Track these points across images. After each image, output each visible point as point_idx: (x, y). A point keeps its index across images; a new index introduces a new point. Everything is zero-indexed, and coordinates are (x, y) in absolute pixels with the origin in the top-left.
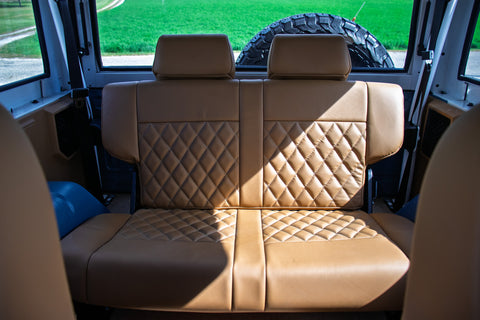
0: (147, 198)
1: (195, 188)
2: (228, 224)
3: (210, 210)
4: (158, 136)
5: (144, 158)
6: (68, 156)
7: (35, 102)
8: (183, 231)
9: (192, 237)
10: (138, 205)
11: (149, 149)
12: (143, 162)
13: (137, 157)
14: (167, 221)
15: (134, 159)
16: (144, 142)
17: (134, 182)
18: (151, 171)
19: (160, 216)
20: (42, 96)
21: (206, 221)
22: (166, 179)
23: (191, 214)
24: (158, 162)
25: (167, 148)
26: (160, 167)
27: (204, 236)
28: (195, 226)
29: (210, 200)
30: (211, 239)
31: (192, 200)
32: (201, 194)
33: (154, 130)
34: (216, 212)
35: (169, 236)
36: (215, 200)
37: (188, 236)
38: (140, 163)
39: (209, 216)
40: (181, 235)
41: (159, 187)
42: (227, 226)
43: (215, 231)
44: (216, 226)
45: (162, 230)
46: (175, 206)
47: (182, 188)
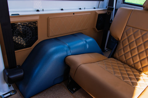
0: (116, 55)
1: (138, 60)
2: (145, 82)
3: (140, 72)
4: (132, 33)
5: (122, 40)
6: (98, 30)
7: (95, 8)
8: (122, 74)
9: (124, 78)
10: (112, 56)
11: (126, 37)
12: (121, 41)
13: (120, 39)
14: (119, 67)
15: (118, 39)
16: (125, 34)
17: (115, 47)
18: (123, 46)
19: (118, 64)
20: (98, 7)
21: (135, 75)
22: (127, 51)
23: (131, 69)
24: (127, 43)
25: (133, 39)
26: (127, 45)
27: (129, 81)
28: (128, 75)
29: (143, 68)
30: (131, 84)
31: (134, 64)
32: (139, 64)
33: (131, 30)
34: (143, 74)
35: (115, 73)
36: (145, 69)
37: (123, 77)
38: (120, 41)
39: (138, 74)
40: (120, 75)
41: (123, 53)
42: (144, 83)
43: (136, 81)
44: (138, 80)
45: (114, 69)
46: (126, 63)
47: (132, 58)
